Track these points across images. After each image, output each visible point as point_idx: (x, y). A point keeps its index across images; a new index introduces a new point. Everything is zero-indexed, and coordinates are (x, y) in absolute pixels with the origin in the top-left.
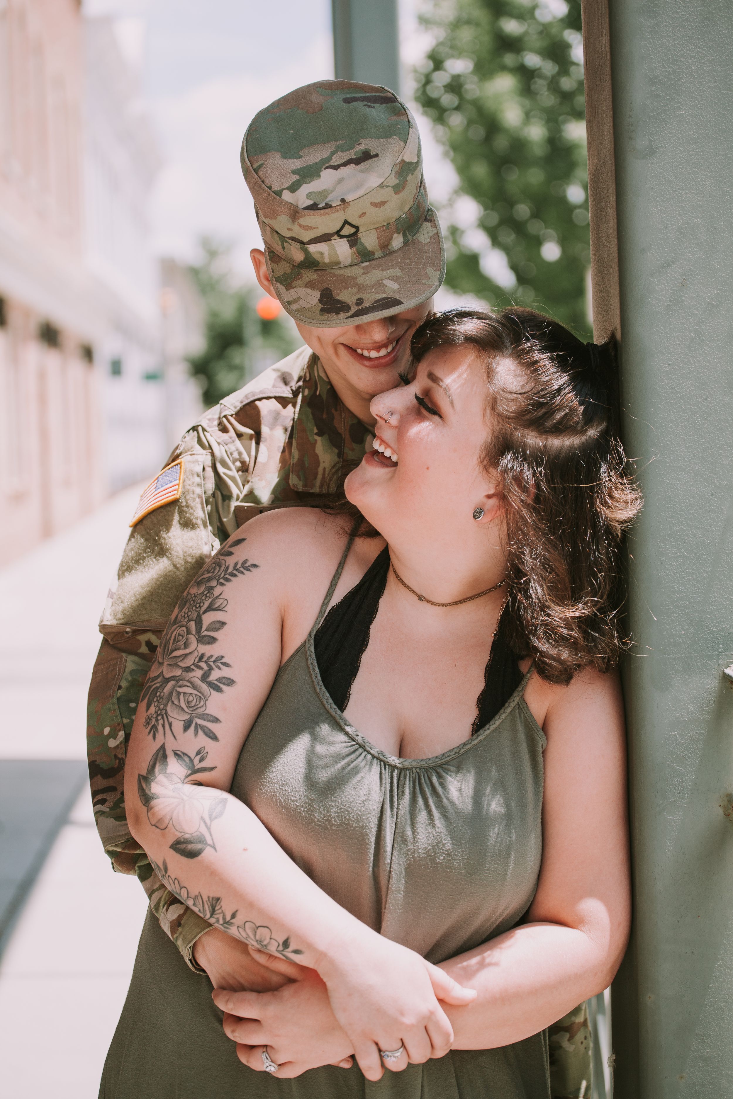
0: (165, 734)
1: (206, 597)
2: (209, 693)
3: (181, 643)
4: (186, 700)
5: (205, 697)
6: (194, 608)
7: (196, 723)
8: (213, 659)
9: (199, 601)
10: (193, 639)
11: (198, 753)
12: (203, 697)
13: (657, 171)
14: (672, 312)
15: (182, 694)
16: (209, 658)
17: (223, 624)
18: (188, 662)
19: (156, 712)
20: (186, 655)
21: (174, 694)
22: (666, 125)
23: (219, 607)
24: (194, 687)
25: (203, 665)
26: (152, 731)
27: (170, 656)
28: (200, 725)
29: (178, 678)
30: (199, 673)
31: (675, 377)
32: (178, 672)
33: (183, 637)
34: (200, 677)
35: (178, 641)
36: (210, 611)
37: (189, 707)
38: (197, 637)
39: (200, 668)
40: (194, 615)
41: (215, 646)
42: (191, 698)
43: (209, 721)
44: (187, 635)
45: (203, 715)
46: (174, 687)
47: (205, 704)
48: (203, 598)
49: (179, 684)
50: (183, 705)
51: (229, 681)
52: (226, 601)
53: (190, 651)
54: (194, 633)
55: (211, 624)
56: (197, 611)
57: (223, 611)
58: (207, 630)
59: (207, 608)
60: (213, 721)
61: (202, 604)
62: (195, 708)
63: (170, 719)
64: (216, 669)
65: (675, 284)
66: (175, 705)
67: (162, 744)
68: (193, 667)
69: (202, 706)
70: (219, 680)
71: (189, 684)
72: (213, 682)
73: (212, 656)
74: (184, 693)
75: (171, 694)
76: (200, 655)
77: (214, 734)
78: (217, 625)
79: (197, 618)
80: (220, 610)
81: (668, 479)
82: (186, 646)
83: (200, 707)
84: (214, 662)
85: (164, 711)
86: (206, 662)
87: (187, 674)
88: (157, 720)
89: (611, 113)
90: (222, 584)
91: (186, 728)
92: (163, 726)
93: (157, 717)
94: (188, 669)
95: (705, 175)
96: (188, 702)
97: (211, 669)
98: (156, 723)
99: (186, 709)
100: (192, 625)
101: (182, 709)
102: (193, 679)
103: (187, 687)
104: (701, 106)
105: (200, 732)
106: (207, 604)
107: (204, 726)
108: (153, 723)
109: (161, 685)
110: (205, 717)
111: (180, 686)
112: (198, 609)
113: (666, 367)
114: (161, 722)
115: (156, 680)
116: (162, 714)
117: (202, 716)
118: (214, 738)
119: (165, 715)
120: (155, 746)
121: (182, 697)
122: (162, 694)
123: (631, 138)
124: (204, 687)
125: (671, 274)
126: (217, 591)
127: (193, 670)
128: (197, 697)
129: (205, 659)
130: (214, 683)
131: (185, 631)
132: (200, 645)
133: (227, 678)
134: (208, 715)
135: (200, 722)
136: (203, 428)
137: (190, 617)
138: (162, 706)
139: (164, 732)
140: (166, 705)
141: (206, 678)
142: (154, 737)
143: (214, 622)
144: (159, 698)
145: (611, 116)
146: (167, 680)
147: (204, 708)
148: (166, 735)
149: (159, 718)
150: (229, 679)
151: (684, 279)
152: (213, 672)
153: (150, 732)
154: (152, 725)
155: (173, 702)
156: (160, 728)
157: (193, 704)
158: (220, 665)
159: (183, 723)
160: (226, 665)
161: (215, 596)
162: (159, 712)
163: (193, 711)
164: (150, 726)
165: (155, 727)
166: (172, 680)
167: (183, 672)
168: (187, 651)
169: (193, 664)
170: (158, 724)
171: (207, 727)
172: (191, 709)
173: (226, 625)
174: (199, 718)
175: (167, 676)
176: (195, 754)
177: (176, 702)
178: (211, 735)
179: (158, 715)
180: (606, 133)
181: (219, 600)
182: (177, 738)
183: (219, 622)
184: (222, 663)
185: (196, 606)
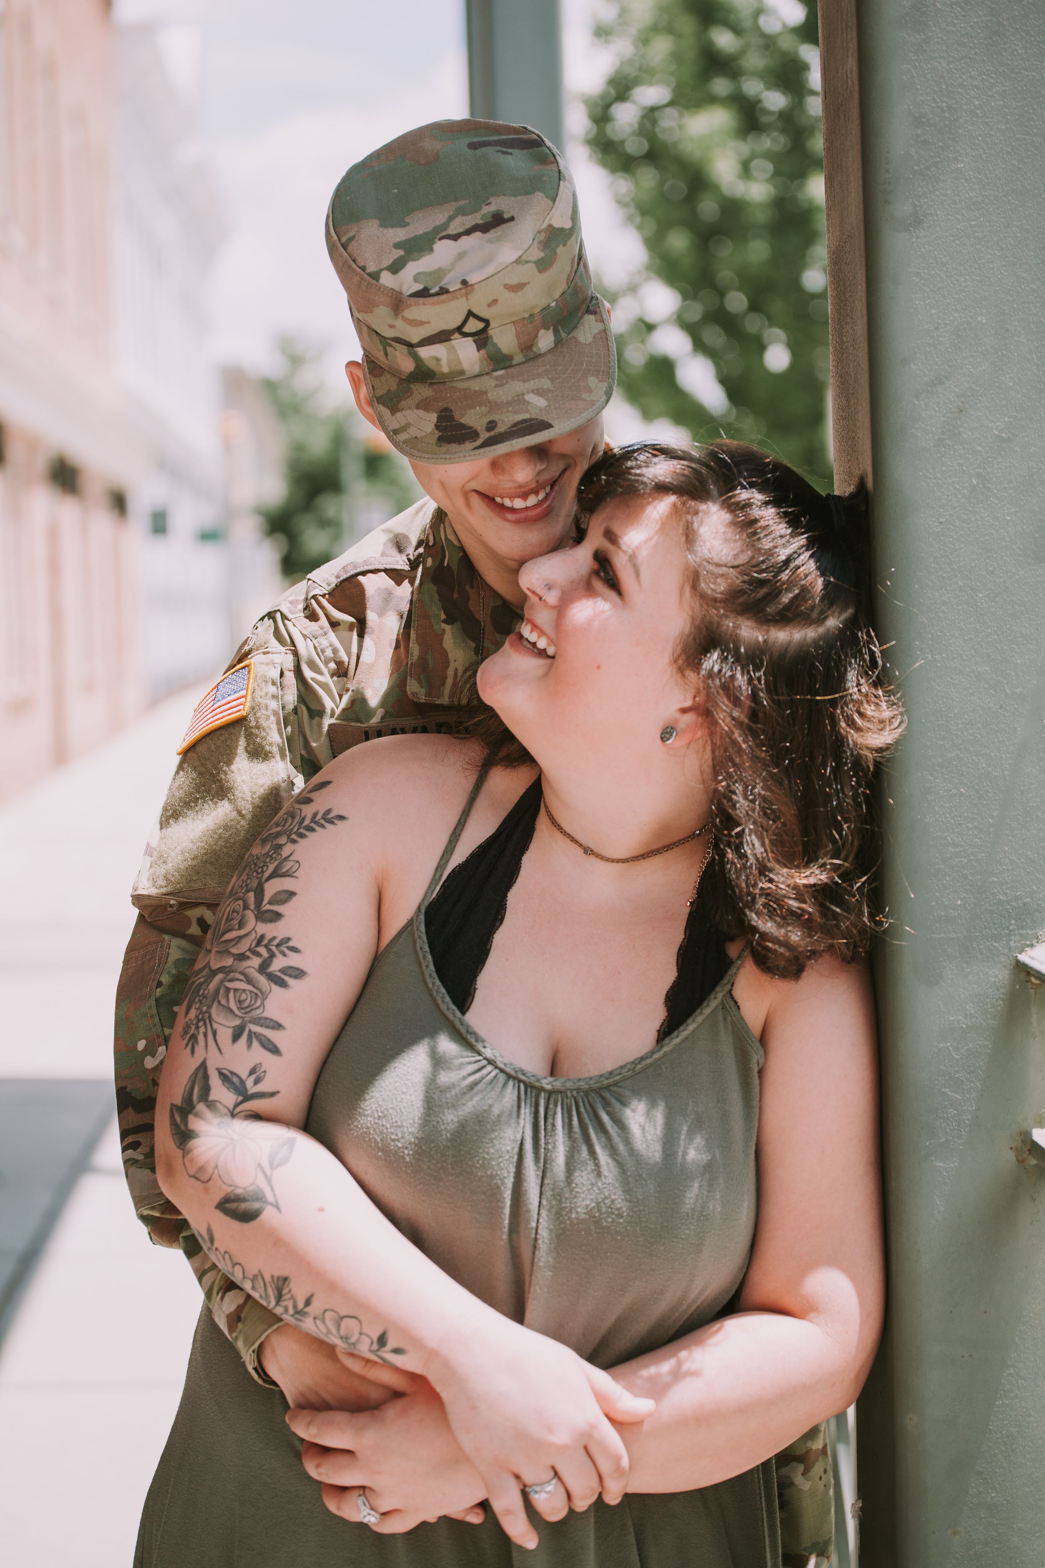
0: (206, 1047)
1: (272, 858)
2: (269, 988)
3: (235, 922)
4: (237, 999)
5: (263, 994)
6: (255, 874)
7: (250, 1031)
8: (276, 942)
9: (262, 865)
10: (250, 916)
11: (252, 1072)
12: (260, 995)
13: (925, 248)
14: (945, 448)
15: (232, 991)
16: (270, 941)
17: (292, 894)
18: (243, 947)
19: (197, 1017)
20: (240, 938)
21: (222, 991)
22: (937, 184)
23: (287, 871)
24: (249, 981)
25: (262, 950)
26: (190, 1044)
27: (221, 940)
28: (255, 1033)
29: (228, 969)
30: (256, 962)
31: (949, 541)
32: (229, 962)
33: (238, 913)
34: (257, 966)
35: (232, 920)
36: (275, 877)
37: (240, 1009)
38: (256, 913)
39: (258, 955)
40: (254, 883)
41: (280, 924)
42: (244, 996)
43: (268, 1027)
44: (243, 910)
45: (260, 1018)
46: (222, 981)
47: (263, 1003)
48: (268, 860)
49: (229, 977)
50: (233, 1005)
51: (298, 972)
52: (297, 865)
53: (246, 932)
54: (252, 907)
55: (275, 894)
56: (258, 878)
57: (292, 877)
58: (270, 903)
59: (272, 874)
60: (273, 1028)
61: (265, 868)
62: (249, 1009)
63: (215, 1026)
64: (280, 956)
65: (950, 408)
66: (222, 1005)
67: (202, 1059)
68: (248, 954)
69: (258, 1007)
70: (284, 971)
71: (242, 977)
72: (275, 973)
73: (274, 938)
74: (236, 990)
75: (217, 991)
76: (258, 936)
77: (275, 1046)
78: (284, 896)
79: (257, 887)
80: (289, 876)
81: (939, 686)
82: (241, 925)
83: (256, 1009)
84: (278, 946)
85: (207, 1015)
86: (266, 946)
87: (240, 963)
88: (198, 1027)
89: (860, 166)
90: (294, 841)
91: (236, 1037)
92: (205, 1035)
93: (197, 1024)
94: (242, 957)
95: (992, 255)
96: (240, 1002)
97: (272, 955)
98: (196, 1032)
99: (237, 1012)
100: (251, 896)
101: (232, 1011)
102: (247, 970)
103: (239, 982)
104: (987, 157)
105: (255, 1043)
106: (271, 868)
107: (260, 1035)
108: (192, 1032)
109: (206, 980)
110: (262, 1021)
111: (231, 980)
112: (259, 876)
113: (936, 527)
114: (202, 1030)
115: (200, 973)
116: (205, 1019)
117: (259, 1021)
118: (275, 1050)
119: (207, 1021)
120: (192, 1064)
121: (231, 995)
122: (206, 992)
123: (887, 202)
124: (262, 980)
125: (944, 395)
126: (285, 852)
127: (248, 958)
128: (252, 994)
129: (265, 942)
130: (276, 976)
131: (242, 906)
132: (259, 924)
133: (294, 968)
134: (267, 1019)
135: (255, 1028)
136: (282, 613)
137: (249, 887)
138: (205, 1008)
139: (206, 1043)
140: (210, 1007)
141: (266, 968)
142: (193, 1052)
143: (279, 892)
144: (201, 998)
145: (860, 171)
146: (214, 973)
147: (261, 1010)
148: (209, 1048)
149: (201, 1024)
150: (298, 969)
151: (962, 402)
152: (275, 960)
153: (187, 1045)
154: (190, 1034)
155: (219, 1002)
156: (201, 1038)
157: (246, 1004)
158: (286, 950)
159: (231, 1030)
160: (294, 950)
161: (284, 856)
162: (201, 1016)
163: (246, 1013)
164: (188, 1036)
165: (194, 1037)
166: (221, 972)
167: (236, 962)
168: (242, 932)
169: (249, 950)
170: (198, 1033)
171: (265, 1037)
172: (243, 1011)
173: (296, 896)
174: (254, 1023)
175: (214, 966)
176: (247, 1073)
177: (223, 1002)
178: (271, 1047)
179: (199, 1021)
180: (853, 194)
181: (288, 862)
182: (223, 1051)
183: (287, 892)
184: (288, 948)
185: (257, 872)
